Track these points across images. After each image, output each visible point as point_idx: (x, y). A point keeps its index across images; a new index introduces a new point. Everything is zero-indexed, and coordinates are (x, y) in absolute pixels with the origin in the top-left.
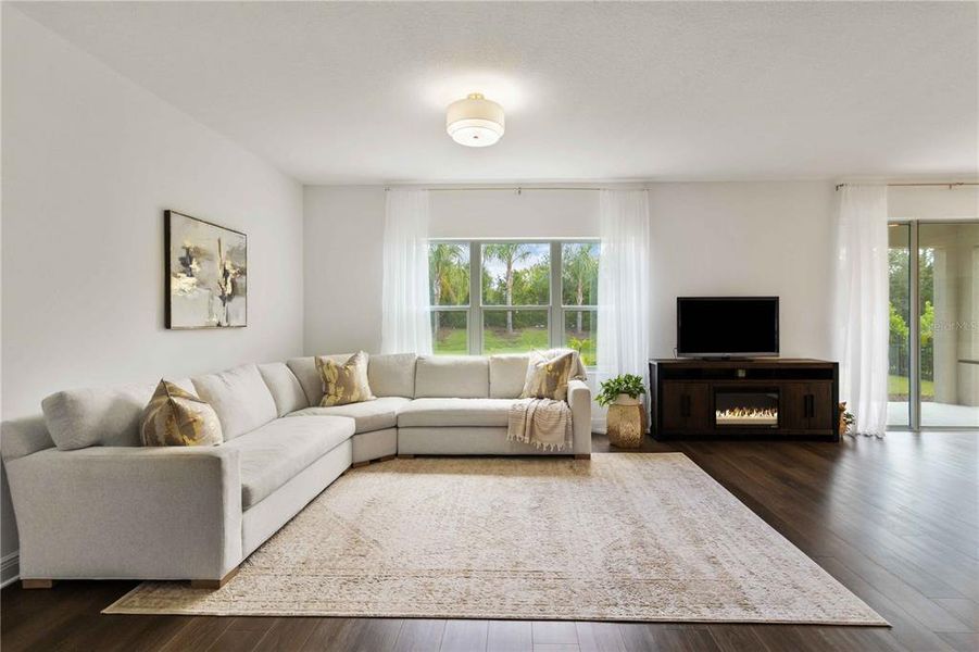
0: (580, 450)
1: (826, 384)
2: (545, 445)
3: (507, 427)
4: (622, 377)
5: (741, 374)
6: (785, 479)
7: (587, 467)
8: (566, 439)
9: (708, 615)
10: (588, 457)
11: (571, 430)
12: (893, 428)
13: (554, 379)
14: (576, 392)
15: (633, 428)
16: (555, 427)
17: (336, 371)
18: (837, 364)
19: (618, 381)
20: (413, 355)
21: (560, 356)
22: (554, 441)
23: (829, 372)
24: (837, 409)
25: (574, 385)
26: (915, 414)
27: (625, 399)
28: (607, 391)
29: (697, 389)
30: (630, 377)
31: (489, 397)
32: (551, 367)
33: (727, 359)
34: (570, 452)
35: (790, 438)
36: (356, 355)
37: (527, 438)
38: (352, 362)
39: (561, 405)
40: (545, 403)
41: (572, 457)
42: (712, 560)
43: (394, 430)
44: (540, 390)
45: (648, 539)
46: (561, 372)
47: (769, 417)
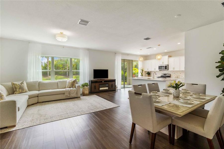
0: (79, 96)
1: (114, 82)
2: (72, 96)
3: (64, 94)
4: (85, 83)
5: (103, 82)
6: (109, 96)
7: (80, 99)
8: (76, 94)
9: (102, 110)
10: (80, 97)
11: (77, 93)
12: (122, 88)
13: (73, 84)
14: (78, 86)
15: (87, 92)
16: (74, 92)
17: (19, 86)
18: (115, 79)
19: (84, 84)
20: (38, 81)
21: (74, 80)
22: (74, 95)
23: (114, 81)
24: (115, 86)
25: (77, 85)
26: (124, 86)
27: (86, 87)
28: (82, 86)
29: (97, 84)
30: (86, 83)
31: (58, 89)
32: (72, 82)
33: (101, 79)
34: (77, 97)
35: (110, 91)
36: (23, 82)
37: (69, 95)
38: (22, 83)
39: (75, 89)
40: (72, 88)
41: (77, 98)
42: (102, 105)
43: (37, 97)
44: (70, 86)
45: (93, 105)
46: (74, 83)
47: (107, 88)
